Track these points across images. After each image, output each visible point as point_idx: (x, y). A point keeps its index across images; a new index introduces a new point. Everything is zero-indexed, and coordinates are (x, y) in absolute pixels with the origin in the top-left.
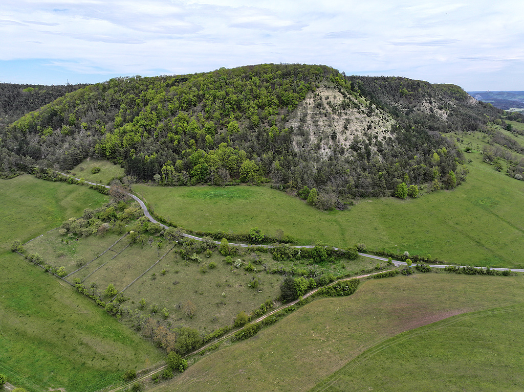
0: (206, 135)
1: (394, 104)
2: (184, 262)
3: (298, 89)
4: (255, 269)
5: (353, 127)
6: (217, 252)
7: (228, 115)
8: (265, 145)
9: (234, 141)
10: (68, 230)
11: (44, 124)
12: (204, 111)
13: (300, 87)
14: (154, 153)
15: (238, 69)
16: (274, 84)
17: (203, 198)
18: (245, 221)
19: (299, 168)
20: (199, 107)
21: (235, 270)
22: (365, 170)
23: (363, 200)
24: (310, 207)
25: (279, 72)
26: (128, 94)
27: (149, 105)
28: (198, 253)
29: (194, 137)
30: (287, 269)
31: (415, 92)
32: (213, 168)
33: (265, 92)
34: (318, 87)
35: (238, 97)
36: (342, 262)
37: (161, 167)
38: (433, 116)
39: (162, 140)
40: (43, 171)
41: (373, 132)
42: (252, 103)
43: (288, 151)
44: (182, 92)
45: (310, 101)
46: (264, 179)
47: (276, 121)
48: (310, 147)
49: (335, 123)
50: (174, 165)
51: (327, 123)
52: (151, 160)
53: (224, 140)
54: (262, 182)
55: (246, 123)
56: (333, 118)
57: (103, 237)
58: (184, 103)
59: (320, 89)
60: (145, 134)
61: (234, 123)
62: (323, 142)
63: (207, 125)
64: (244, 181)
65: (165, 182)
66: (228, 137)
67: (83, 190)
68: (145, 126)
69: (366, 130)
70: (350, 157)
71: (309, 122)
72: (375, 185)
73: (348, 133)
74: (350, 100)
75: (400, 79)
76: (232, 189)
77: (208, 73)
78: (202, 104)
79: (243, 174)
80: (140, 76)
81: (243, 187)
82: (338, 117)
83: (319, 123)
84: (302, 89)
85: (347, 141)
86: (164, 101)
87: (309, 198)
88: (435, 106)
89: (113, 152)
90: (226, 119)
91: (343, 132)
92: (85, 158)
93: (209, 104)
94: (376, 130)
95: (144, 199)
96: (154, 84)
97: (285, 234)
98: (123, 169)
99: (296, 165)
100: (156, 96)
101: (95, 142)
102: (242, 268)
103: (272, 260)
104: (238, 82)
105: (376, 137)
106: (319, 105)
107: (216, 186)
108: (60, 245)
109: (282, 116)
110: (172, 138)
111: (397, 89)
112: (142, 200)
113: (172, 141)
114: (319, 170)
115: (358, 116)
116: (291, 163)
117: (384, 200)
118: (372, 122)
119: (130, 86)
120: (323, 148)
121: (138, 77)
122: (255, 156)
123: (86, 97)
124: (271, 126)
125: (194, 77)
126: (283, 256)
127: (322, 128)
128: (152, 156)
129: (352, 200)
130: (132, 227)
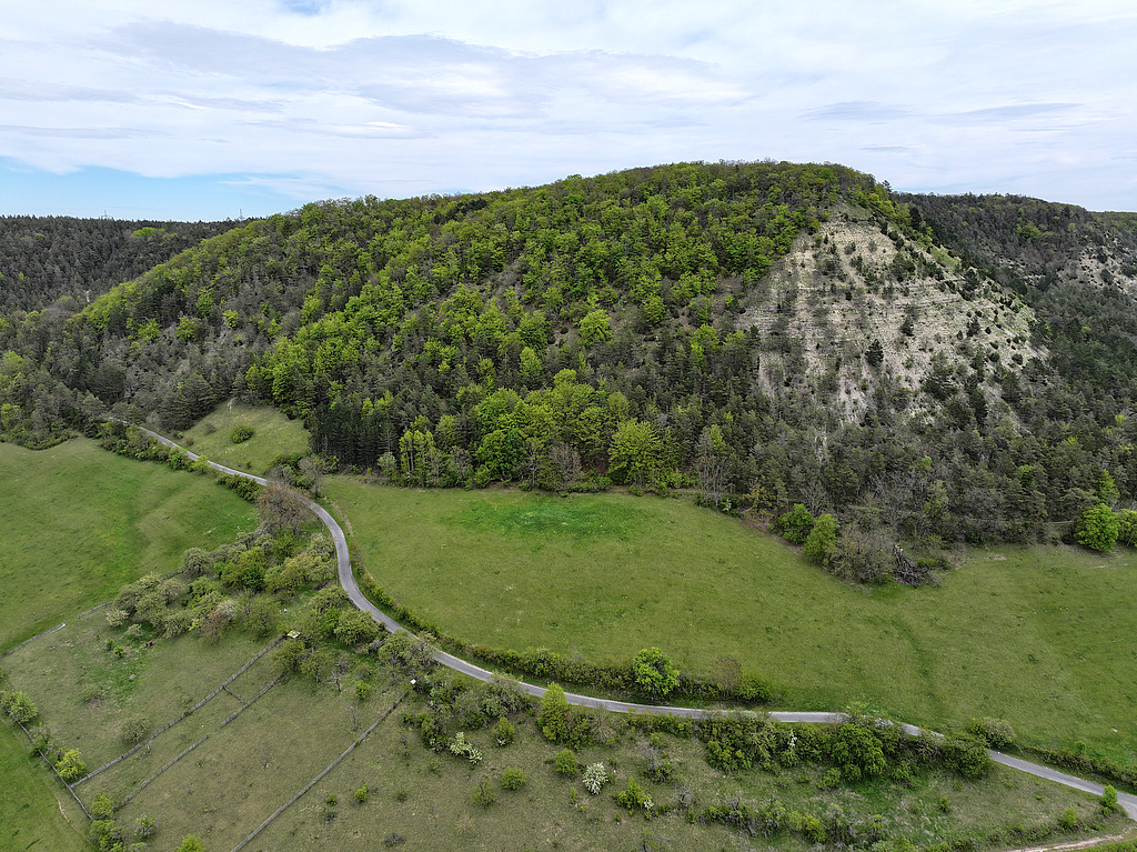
0: (522, 347)
1: (1004, 262)
2: (426, 758)
3: (770, 226)
4: (649, 804)
5: (927, 330)
6: (530, 728)
7: (583, 295)
8: (681, 379)
9: (595, 366)
10: (132, 611)
11: (143, 314)
12: (522, 283)
13: (776, 220)
14: (388, 393)
15: (613, 177)
16: (706, 212)
17: (503, 529)
18: (619, 615)
19: (777, 447)
20: (509, 272)
21: (586, 802)
22: (973, 456)
23: (977, 552)
24: (813, 570)
25: (719, 183)
26: (341, 239)
27: (387, 267)
28: (472, 726)
29: (490, 352)
30: (755, 805)
31: (1058, 231)
32: (535, 443)
33: (682, 234)
34: (824, 221)
35: (609, 247)
36: (938, 786)
37: (400, 432)
38: (1111, 293)
39: (412, 358)
40: (119, 431)
41: (983, 343)
42: (645, 263)
43: (744, 396)
44: (470, 236)
45: (803, 256)
46: (676, 476)
47: (709, 311)
48: (805, 384)
49: (876, 319)
50: (433, 429)
51: (852, 318)
52: (377, 413)
53: (568, 361)
54: (671, 485)
55: (630, 315)
56: (870, 305)
57: (215, 643)
58: (471, 263)
59: (832, 226)
60: (371, 341)
61: (597, 316)
62: (843, 370)
63: (526, 321)
64: (620, 479)
65: (408, 475)
66: (581, 355)
67: (204, 486)
68: (371, 321)
69: (965, 336)
70: (925, 415)
71: (803, 315)
72: (1012, 508)
73: (914, 345)
74: (914, 255)
75: (1015, 200)
76: (585, 502)
77: (537, 189)
78: (516, 266)
79: (618, 460)
80: (375, 198)
81: (618, 498)
82: (884, 302)
83: (830, 317)
84: (782, 225)
85: (913, 370)
86: (424, 258)
87: (812, 541)
88: (1115, 268)
89: (289, 387)
90: (576, 306)
91: (900, 344)
92: (223, 399)
93: (534, 264)
94: (992, 338)
95: (348, 523)
96: (406, 214)
97: (745, 672)
98: (307, 433)
99: (768, 437)
100: (407, 246)
101: (250, 361)
102: (608, 794)
103: (704, 765)
104: (609, 207)
105: (995, 359)
106: (830, 269)
107: (541, 493)
108: (101, 660)
109: (728, 298)
110: (435, 353)
111: (1009, 226)
112: (341, 525)
113: (435, 363)
114: (838, 455)
115: (940, 297)
116: (756, 432)
117: (1039, 552)
118: (979, 314)
119: (348, 221)
120: (843, 389)
121: (372, 200)
122: (651, 408)
123: (243, 247)
124: (697, 323)
125: (503, 199)
126: (739, 753)
127: (841, 331)
128: (381, 401)
129: (944, 554)
130: (298, 618)
